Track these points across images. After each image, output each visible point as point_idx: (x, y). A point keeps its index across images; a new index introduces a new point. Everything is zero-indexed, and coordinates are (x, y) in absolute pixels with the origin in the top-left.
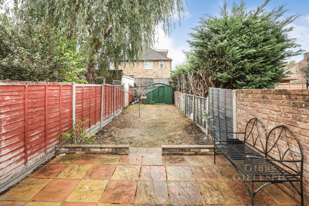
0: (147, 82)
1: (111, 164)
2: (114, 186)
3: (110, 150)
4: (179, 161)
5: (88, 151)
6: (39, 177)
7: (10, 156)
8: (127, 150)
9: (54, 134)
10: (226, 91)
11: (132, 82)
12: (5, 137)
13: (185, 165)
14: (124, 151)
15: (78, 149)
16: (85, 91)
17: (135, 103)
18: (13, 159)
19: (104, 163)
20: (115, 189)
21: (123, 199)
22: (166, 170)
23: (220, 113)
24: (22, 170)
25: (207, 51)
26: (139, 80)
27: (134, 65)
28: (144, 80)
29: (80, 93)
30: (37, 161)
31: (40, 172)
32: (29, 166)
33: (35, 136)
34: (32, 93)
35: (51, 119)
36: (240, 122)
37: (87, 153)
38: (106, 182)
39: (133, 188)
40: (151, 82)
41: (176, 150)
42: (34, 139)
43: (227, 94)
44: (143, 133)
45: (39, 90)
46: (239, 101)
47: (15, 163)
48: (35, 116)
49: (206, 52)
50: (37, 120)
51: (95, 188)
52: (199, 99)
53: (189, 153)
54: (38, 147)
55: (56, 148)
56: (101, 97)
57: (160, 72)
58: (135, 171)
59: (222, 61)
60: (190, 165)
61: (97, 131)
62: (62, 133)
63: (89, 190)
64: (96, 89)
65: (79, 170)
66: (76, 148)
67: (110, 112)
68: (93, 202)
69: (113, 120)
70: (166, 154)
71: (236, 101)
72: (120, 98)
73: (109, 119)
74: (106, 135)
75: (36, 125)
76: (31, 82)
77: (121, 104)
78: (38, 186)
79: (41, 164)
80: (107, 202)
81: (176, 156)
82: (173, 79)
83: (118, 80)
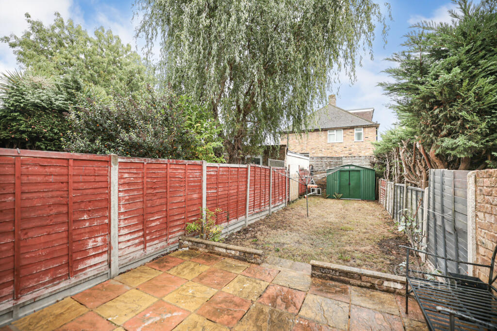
0: (332, 163)
1: (233, 271)
2: (221, 299)
3: (238, 254)
4: (336, 291)
5: (212, 250)
6: (153, 267)
7: (129, 237)
8: (258, 258)
9: (178, 223)
10: (457, 175)
11: (306, 164)
12: (124, 217)
13: (344, 300)
14: (254, 258)
15: (201, 245)
16: (221, 173)
17: (310, 195)
18: (132, 242)
19: (224, 269)
20: (220, 303)
21: (222, 319)
22: (304, 300)
23: (445, 220)
24: (141, 255)
25: (417, 96)
26: (319, 160)
27: (301, 136)
28: (326, 160)
29: (214, 175)
30: (156, 250)
31: (156, 262)
32: (148, 253)
33: (155, 221)
34: (151, 172)
35: (174, 204)
36: (484, 240)
37: (211, 253)
38: (214, 291)
39: (242, 309)
40: (338, 163)
41: (334, 272)
42: (153, 224)
43: (459, 181)
44: (301, 240)
45: (159, 169)
46: (482, 196)
47: (133, 246)
48: (155, 198)
49: (417, 99)
50: (157, 203)
51: (198, 295)
52: (414, 193)
53: (359, 282)
54: (159, 235)
55: (180, 240)
56: (246, 182)
57: (356, 147)
58: (258, 287)
59: (453, 112)
60: (352, 302)
61: (240, 228)
62: (188, 223)
63: (191, 294)
64: (238, 171)
65: (193, 269)
66: (199, 243)
67: (263, 204)
68: (188, 309)
69: (268, 216)
70: (318, 276)
71: (476, 195)
72: (280, 187)
73: (261, 215)
74: (248, 235)
75: (156, 209)
76: (150, 159)
77: (284, 195)
78: (148, 276)
79: (162, 255)
80: (202, 315)
81: (333, 283)
82: (378, 158)
83: (278, 159)
